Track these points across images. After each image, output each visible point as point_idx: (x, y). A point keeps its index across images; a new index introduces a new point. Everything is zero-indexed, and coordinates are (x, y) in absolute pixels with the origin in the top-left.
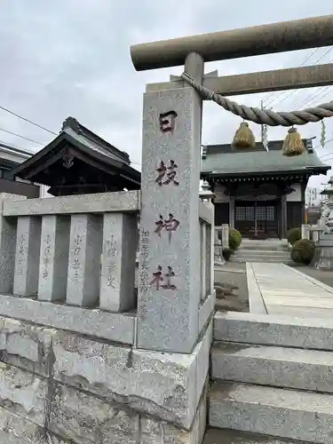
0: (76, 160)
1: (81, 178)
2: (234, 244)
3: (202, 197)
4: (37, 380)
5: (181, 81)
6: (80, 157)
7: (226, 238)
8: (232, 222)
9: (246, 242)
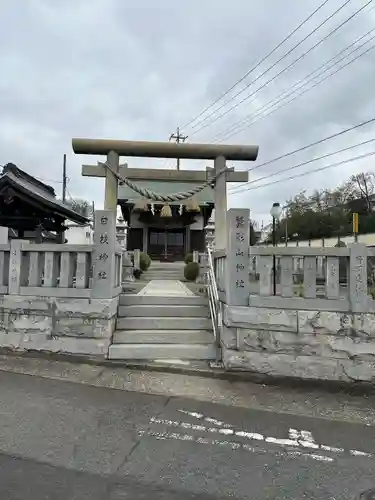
0: (15, 198)
1: (17, 211)
2: (144, 266)
3: (119, 228)
4: (47, 318)
5: (105, 166)
6: (19, 195)
7: (137, 261)
8: (145, 246)
9: (155, 264)
